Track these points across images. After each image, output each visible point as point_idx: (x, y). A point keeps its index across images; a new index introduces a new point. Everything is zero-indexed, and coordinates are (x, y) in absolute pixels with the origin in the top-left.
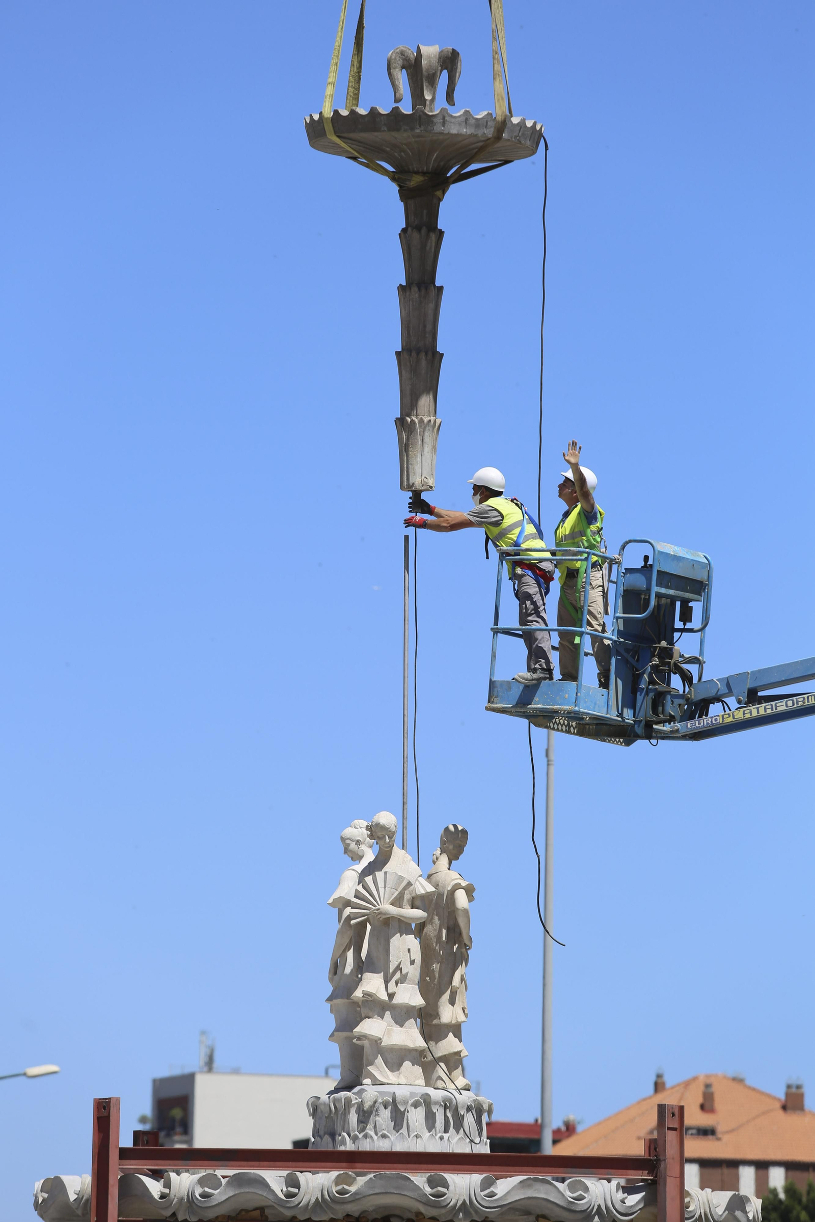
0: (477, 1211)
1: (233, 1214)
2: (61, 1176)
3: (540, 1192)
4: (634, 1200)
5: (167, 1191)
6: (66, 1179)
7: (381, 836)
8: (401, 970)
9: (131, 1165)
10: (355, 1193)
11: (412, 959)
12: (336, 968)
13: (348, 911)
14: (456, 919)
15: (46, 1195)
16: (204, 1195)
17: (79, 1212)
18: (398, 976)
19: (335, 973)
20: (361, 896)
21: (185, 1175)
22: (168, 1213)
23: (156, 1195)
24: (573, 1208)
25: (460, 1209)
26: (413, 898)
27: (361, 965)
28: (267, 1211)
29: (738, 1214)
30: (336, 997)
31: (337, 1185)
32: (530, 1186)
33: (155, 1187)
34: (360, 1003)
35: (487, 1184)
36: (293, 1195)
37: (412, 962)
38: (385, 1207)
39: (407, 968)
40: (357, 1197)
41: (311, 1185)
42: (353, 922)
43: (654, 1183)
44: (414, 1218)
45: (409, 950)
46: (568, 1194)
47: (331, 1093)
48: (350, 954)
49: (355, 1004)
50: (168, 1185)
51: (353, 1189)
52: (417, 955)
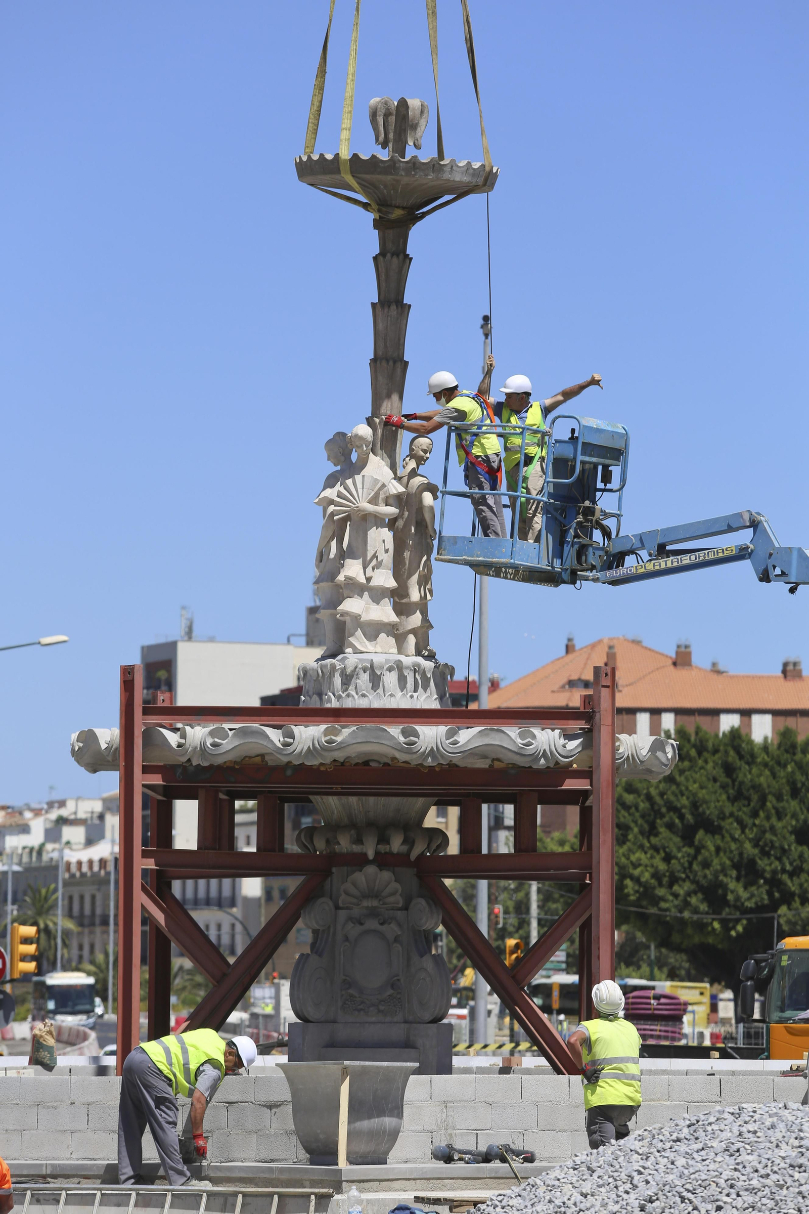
0: (442, 756)
1: (239, 760)
2: (93, 729)
3: (495, 740)
4: (573, 745)
5: (183, 741)
6: (98, 732)
7: (359, 445)
8: (377, 557)
9: (153, 720)
10: (341, 743)
11: (386, 548)
12: (321, 556)
13: (332, 508)
14: (423, 514)
15: (81, 745)
16: (215, 745)
17: (110, 759)
18: (374, 562)
19: (321, 561)
20: (343, 496)
21: (198, 729)
22: (184, 759)
23: (174, 744)
24: (523, 752)
25: (428, 755)
26: (387, 497)
27: (343, 553)
28: (267, 758)
29: (659, 754)
30: (322, 581)
31: (325, 736)
32: (487, 735)
33: (173, 739)
34: (343, 586)
35: (451, 734)
36: (289, 745)
37: (387, 551)
38: (366, 754)
39: (382, 556)
40: (341, 746)
41: (304, 736)
42: (336, 518)
43: (590, 730)
44: (390, 762)
45: (384, 541)
46: (519, 741)
47: (318, 660)
48: (334, 544)
49: (338, 586)
50: (184, 736)
51: (339, 739)
52: (390, 545)
